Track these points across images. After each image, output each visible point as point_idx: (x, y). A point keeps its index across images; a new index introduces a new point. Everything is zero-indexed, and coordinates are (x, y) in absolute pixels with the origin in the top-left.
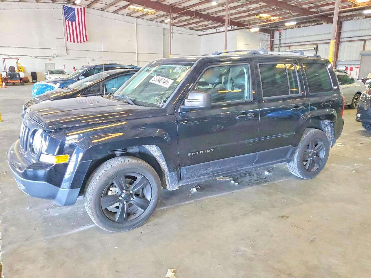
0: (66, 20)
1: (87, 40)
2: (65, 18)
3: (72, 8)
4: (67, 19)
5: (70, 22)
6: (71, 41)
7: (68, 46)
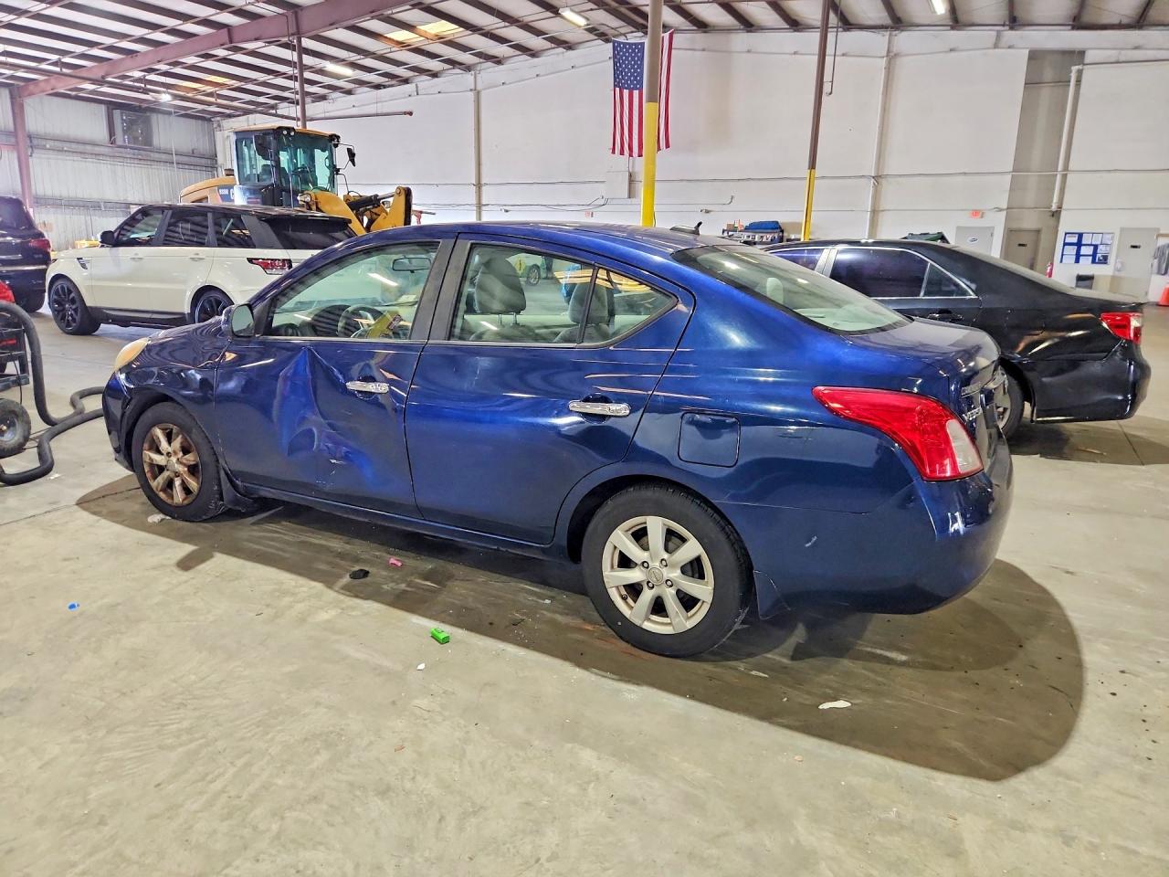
0: (615, 86)
1: (668, 146)
2: (615, 81)
3: (628, 44)
4: (619, 83)
5: (626, 92)
6: (622, 153)
7: (636, 169)
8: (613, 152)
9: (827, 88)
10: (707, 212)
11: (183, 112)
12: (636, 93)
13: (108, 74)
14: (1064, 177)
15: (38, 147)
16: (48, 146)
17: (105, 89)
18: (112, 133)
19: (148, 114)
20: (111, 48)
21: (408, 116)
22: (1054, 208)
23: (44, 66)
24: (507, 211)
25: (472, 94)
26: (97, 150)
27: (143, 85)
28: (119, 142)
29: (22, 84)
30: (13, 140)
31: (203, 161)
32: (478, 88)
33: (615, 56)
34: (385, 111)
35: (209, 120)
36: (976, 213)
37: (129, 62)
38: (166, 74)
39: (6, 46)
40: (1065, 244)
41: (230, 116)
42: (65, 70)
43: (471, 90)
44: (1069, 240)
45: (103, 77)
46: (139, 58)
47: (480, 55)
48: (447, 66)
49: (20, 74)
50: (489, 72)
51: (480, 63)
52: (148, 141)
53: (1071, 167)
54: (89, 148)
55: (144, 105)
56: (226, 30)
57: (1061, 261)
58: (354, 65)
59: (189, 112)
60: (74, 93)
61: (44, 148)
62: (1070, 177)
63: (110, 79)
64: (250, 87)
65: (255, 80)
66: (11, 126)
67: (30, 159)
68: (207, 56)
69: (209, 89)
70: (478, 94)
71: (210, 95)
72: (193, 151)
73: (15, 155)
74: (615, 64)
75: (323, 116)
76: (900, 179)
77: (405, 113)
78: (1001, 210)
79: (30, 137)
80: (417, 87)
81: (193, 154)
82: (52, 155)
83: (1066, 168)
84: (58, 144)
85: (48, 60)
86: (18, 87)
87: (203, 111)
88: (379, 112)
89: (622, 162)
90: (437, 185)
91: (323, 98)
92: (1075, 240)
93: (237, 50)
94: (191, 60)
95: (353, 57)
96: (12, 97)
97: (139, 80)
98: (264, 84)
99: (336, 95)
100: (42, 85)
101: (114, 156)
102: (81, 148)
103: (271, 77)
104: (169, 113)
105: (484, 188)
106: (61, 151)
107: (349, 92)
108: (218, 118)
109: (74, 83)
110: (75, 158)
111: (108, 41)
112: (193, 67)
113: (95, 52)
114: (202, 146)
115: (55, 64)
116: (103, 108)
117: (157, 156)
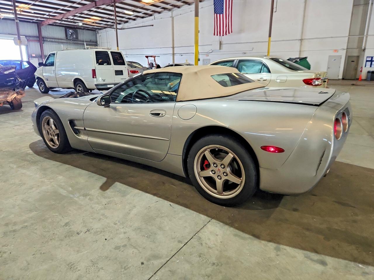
0: (215, 13)
1: (232, 32)
2: (215, 11)
5: (218, 15)
6: (217, 35)
7: (222, 40)
8: (214, 35)
9: (274, 10)
10: (245, 53)
11: (87, 29)
12: (221, 15)
13: (63, 18)
14: (367, 37)
15: (45, 41)
16: (48, 40)
17: (63, 22)
18: (66, 35)
19: (77, 30)
20: (63, 10)
21: (152, 26)
22: (363, 48)
23: (45, 16)
24: (182, 55)
25: (171, 19)
26: (62, 41)
27: (73, 21)
28: (69, 38)
29: (40, 22)
30: (38, 39)
31: (93, 43)
32: (173, 16)
33: (214, 4)
34: (145, 25)
35: (95, 31)
36: (336, 51)
37: (68, 14)
38: (80, 17)
39: (34, 11)
40: (367, 61)
41: (101, 29)
42: (50, 17)
43: (171, 17)
44: (368, 59)
45: (62, 19)
46: (71, 12)
47: (172, 5)
48: (163, 10)
49: (39, 19)
50: (176, 11)
51: (173, 8)
52: (77, 38)
53: (369, 34)
54: (60, 41)
55: (75, 27)
56: (94, 2)
57: (365, 66)
58: (134, 11)
59: (89, 28)
60: (55, 24)
61: (47, 41)
62: (369, 37)
63: (63, 19)
64: (105, 20)
65: (106, 17)
66: (38, 35)
67: (43, 44)
68: (90, 11)
69: (93, 21)
70: (173, 18)
71: (93, 23)
72: (90, 40)
73: (39, 43)
74: (214, 6)
75: (127, 28)
76: (309, 40)
77: (151, 26)
78: (344, 49)
79: (43, 38)
80: (155, 17)
81: (90, 41)
82: (50, 43)
83: (367, 34)
84: (51, 40)
85: (46, 14)
86: (39, 23)
87: (93, 28)
88: (144, 25)
89: (217, 38)
90: (161, 48)
91: (127, 22)
92: (370, 59)
93: (98, 8)
94: (86, 12)
95: (133, 8)
96: (38, 26)
97: (72, 19)
98: (109, 18)
99: (131, 21)
100: (46, 22)
101: (67, 43)
102: (58, 41)
103: (110, 16)
104: (83, 29)
105: (175, 49)
106: (52, 42)
107: (134, 20)
108: (98, 30)
109: (54, 21)
110: (56, 44)
111: (62, 8)
112: (87, 14)
113: (58, 11)
114: (93, 39)
115: (48, 15)
116: (64, 28)
117: (80, 42)
